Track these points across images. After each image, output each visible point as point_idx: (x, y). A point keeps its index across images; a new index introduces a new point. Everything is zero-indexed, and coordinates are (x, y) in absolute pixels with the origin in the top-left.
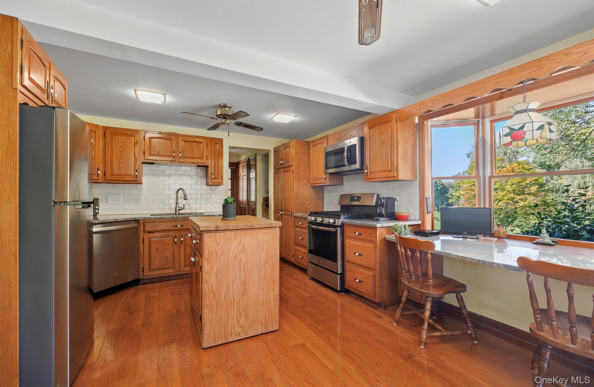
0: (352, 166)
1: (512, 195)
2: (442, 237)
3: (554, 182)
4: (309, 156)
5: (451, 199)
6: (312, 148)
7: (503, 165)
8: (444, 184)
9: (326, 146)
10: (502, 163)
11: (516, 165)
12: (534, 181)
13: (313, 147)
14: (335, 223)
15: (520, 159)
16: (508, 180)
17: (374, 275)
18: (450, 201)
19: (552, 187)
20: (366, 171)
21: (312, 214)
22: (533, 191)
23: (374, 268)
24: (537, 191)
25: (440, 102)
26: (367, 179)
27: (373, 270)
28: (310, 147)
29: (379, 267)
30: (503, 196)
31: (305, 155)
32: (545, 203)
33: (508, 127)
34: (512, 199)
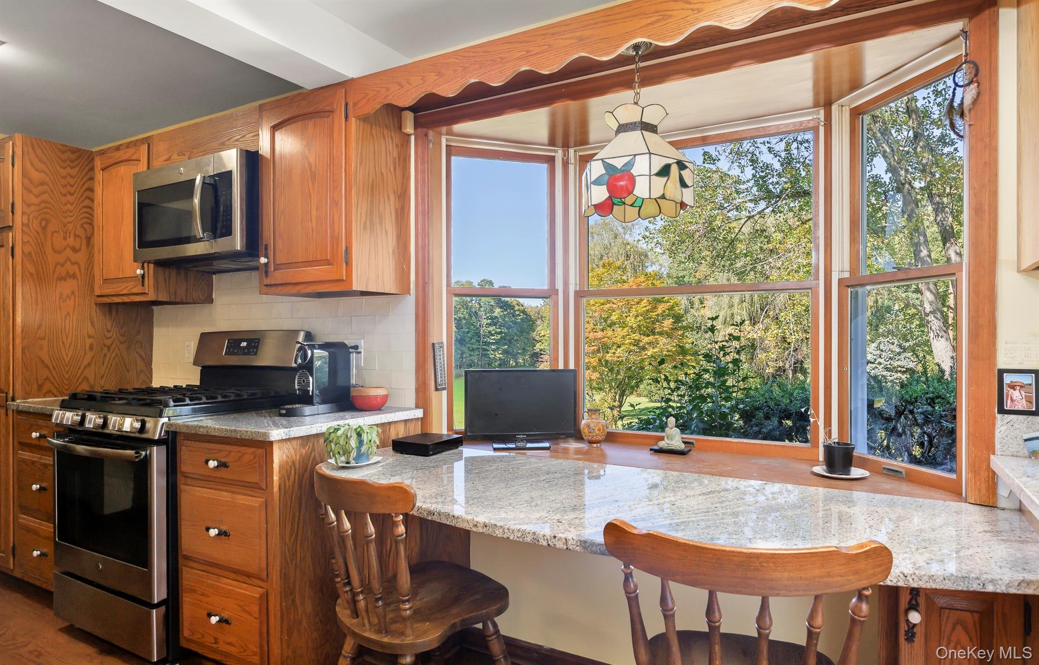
0: (220, 240)
1: (636, 336)
2: (468, 451)
3: (695, 313)
4: (87, 203)
5: (540, 343)
6: (99, 175)
7: (624, 278)
8: (528, 310)
9: (145, 169)
10: (622, 273)
11: (642, 278)
12: (668, 309)
13: (103, 170)
14: (142, 429)
15: (650, 270)
16: (631, 307)
17: (265, 598)
18: (538, 347)
19: (691, 321)
20: (263, 260)
21: (71, 402)
22: (667, 329)
23: (266, 573)
24: (672, 329)
25: (455, 71)
26: (265, 285)
27: (262, 580)
28: (92, 169)
29: (278, 568)
30: (623, 337)
31: (72, 194)
32: (683, 351)
33: (602, 160)
34: (636, 343)
